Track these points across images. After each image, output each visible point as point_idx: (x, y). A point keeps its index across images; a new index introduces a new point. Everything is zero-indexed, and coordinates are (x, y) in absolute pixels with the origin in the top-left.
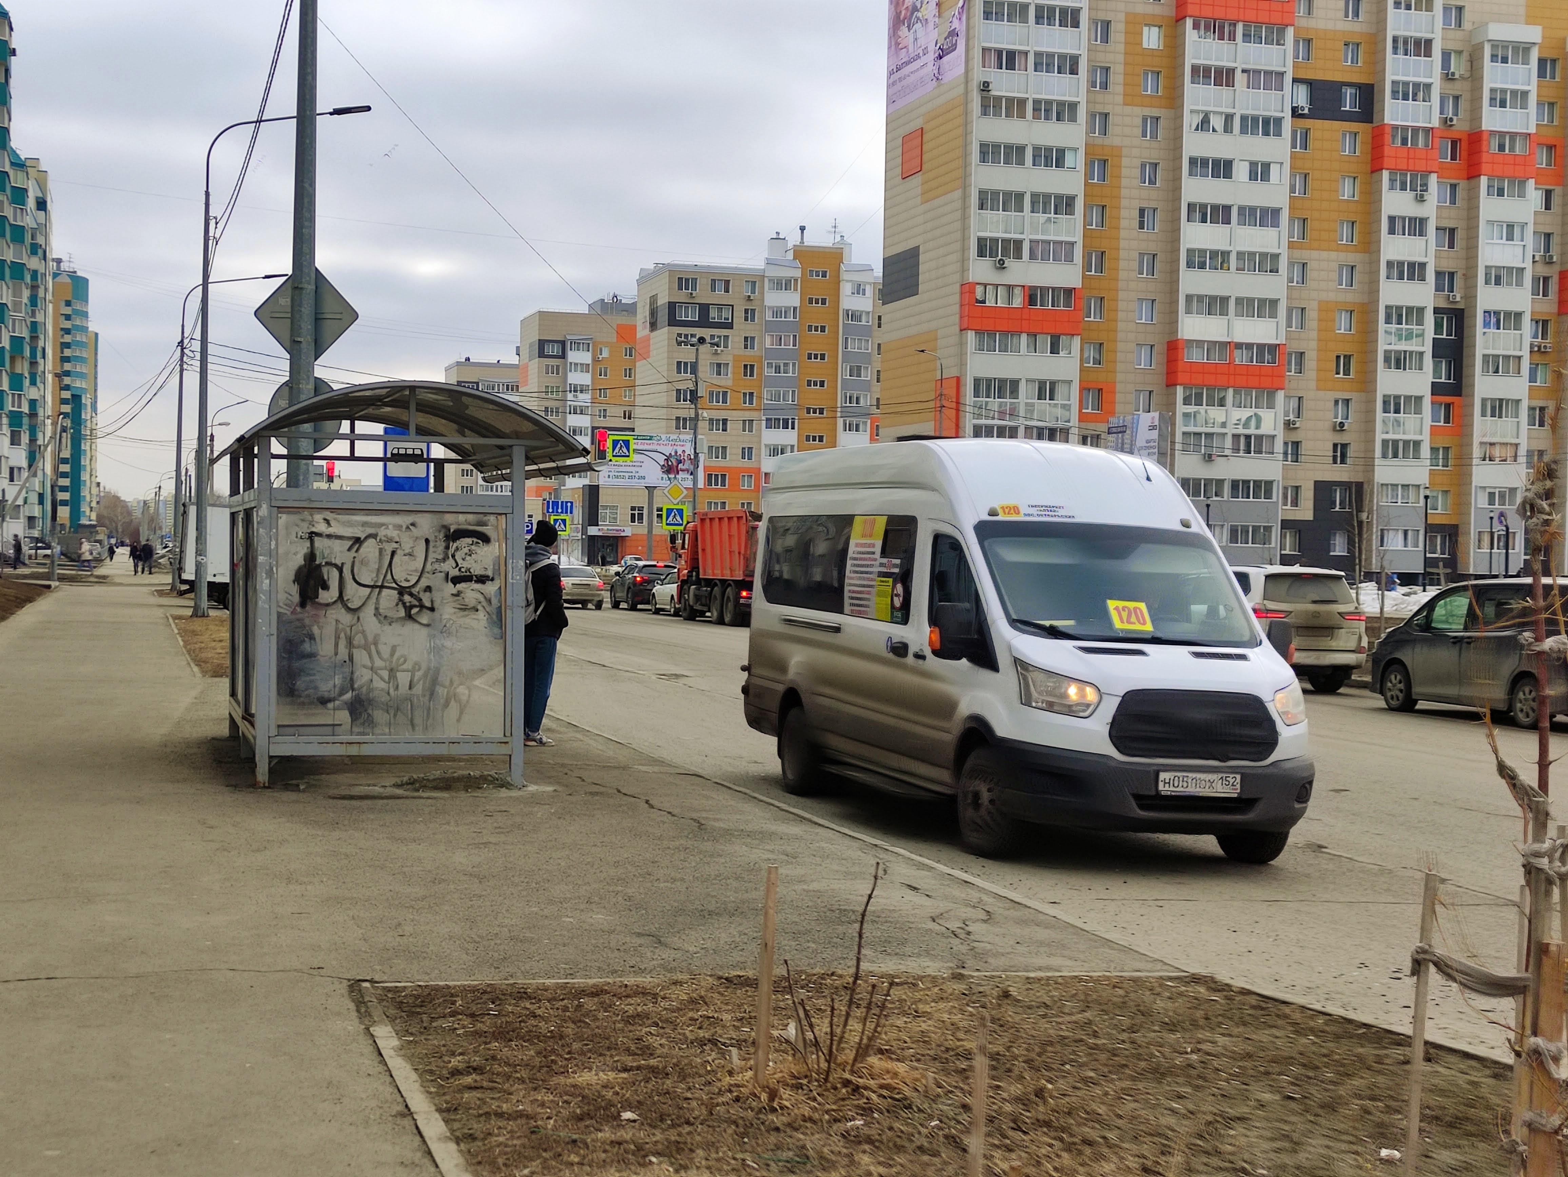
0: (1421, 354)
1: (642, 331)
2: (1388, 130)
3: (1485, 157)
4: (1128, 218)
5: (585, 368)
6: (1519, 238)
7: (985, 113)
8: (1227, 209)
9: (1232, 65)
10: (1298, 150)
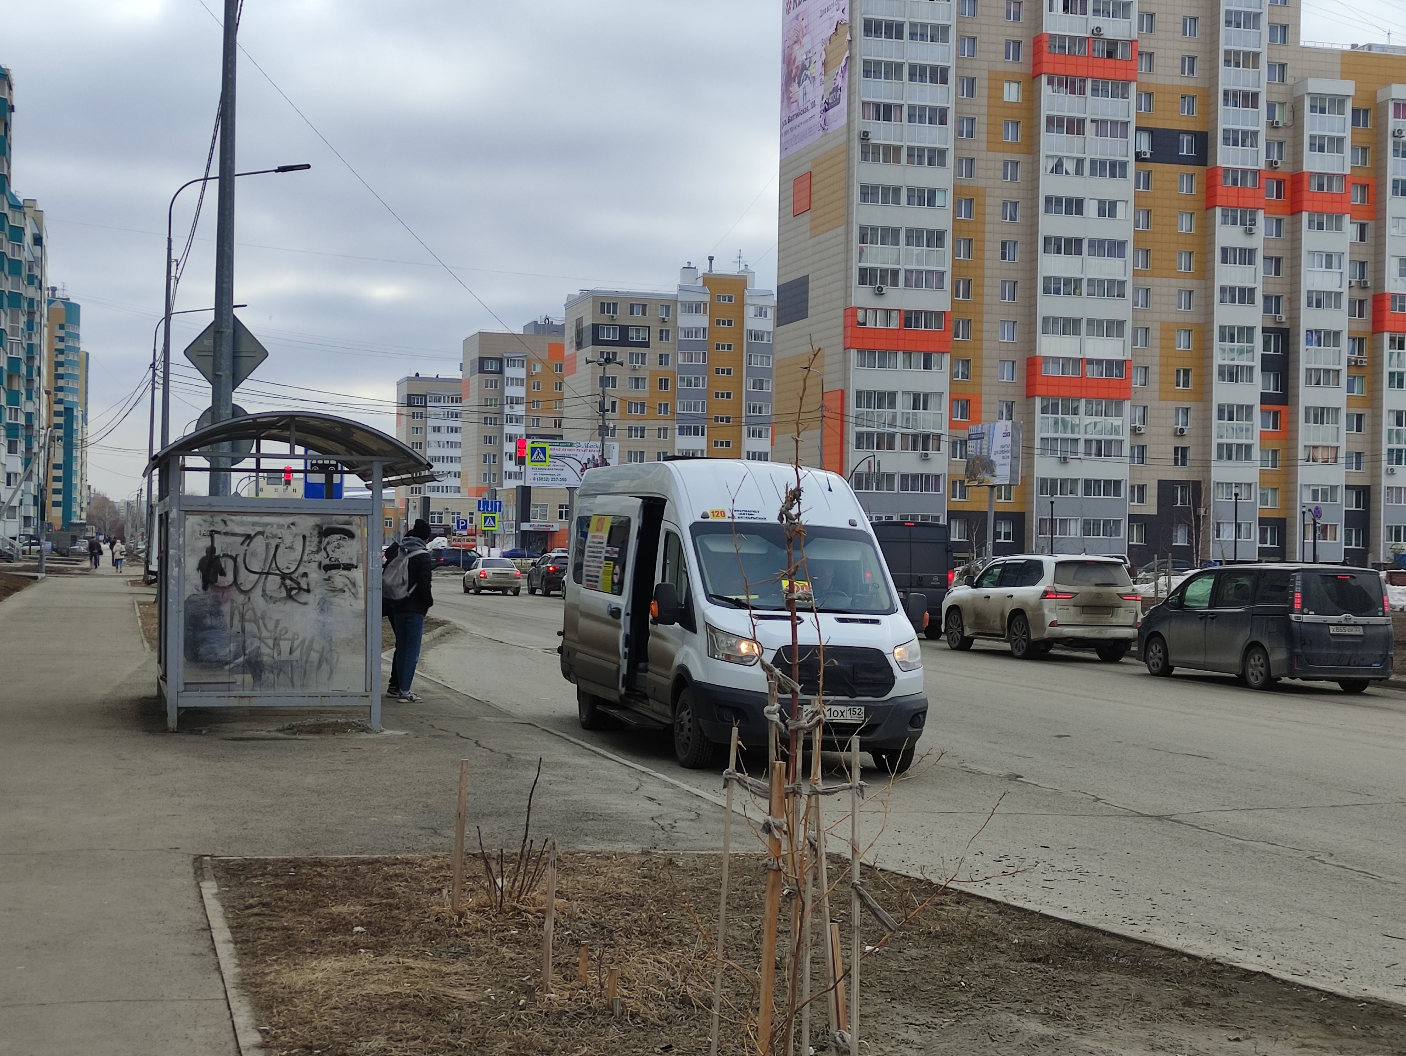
0: (1251, 368)
1: (569, 350)
2: (1220, 172)
3: (1306, 195)
4: (992, 250)
5: (520, 382)
6: (1337, 266)
7: (865, 158)
8: (1079, 241)
9: (1082, 116)
10: (1141, 189)
